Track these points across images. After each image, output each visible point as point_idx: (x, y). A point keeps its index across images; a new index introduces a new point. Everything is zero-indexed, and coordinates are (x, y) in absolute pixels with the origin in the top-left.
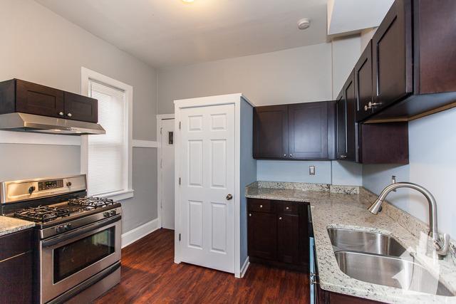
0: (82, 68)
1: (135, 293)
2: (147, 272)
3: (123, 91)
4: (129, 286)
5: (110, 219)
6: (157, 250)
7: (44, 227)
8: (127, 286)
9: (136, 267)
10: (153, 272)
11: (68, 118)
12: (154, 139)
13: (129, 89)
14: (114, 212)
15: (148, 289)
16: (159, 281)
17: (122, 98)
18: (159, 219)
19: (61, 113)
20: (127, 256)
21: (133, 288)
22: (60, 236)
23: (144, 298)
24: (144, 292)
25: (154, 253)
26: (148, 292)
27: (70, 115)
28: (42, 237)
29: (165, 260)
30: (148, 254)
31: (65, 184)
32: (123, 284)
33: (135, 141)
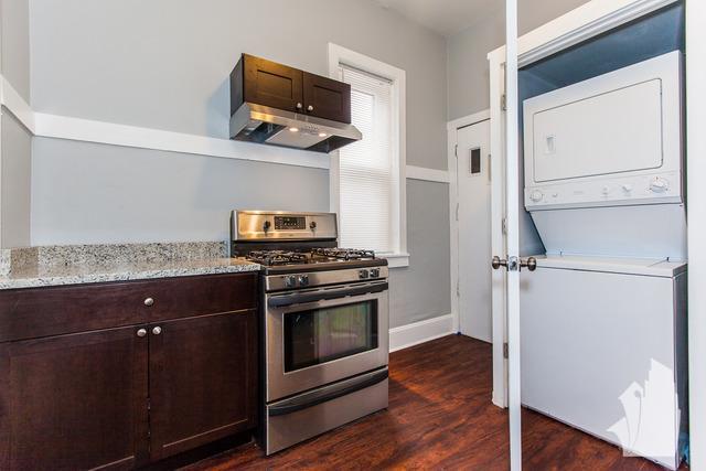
0: (330, 44)
1: (413, 438)
2: (437, 404)
3: (390, 81)
4: (402, 420)
5: (369, 284)
6: (453, 370)
7: (271, 273)
8: (401, 418)
9: (414, 388)
10: (447, 407)
11: (308, 113)
12: (443, 166)
13: (399, 75)
14: (377, 273)
15: (440, 438)
16: (462, 430)
17: (389, 93)
18: (453, 315)
19: (299, 105)
20: (401, 366)
21: (410, 426)
22: (294, 294)
23: (433, 456)
24: (432, 443)
25: (446, 373)
26: (439, 445)
27: (311, 108)
28: (268, 288)
29: (471, 391)
30: (437, 373)
31: (308, 226)
32: (393, 412)
33: (411, 167)
